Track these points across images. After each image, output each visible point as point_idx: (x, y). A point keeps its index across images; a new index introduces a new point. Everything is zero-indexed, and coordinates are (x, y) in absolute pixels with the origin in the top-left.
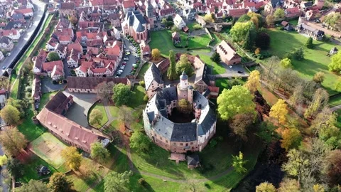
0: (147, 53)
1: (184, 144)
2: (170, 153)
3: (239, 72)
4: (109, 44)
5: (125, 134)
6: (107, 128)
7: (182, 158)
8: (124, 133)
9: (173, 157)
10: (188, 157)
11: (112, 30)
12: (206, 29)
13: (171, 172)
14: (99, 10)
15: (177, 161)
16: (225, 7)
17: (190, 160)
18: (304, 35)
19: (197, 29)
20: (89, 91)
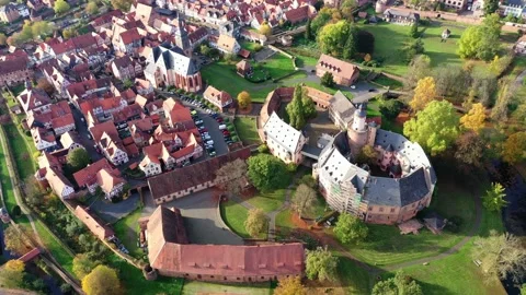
0: (227, 103)
1: (417, 203)
2: (396, 225)
3: (370, 91)
4: (155, 108)
5: (312, 228)
6: (277, 232)
7: (419, 225)
8: (309, 228)
9: (405, 230)
10: (427, 220)
11: (138, 84)
12: (270, 47)
13: (421, 249)
15: (415, 232)
17: (432, 223)
19: (258, 50)
20: (191, 191)
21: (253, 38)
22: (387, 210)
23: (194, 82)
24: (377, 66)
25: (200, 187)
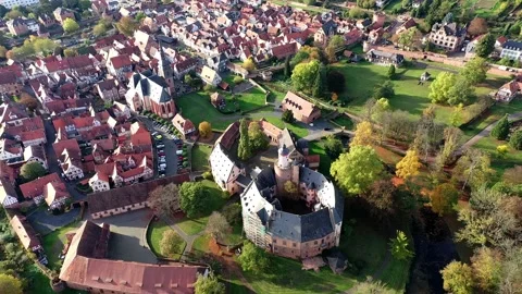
0: (190, 131)
1: (319, 241)
2: (300, 260)
3: (326, 130)
4: (123, 130)
5: (223, 254)
6: (191, 255)
7: (321, 263)
8: (221, 253)
9: (307, 266)
10: (329, 258)
11: (115, 106)
12: (250, 80)
14: (68, 77)
15: (316, 269)
16: (263, 46)
17: (334, 262)
18: (379, 64)
19: (238, 83)
20: (129, 209)
21: (237, 71)
22: (290, 244)
23: (166, 109)
24: (342, 106)
25: (137, 206)
